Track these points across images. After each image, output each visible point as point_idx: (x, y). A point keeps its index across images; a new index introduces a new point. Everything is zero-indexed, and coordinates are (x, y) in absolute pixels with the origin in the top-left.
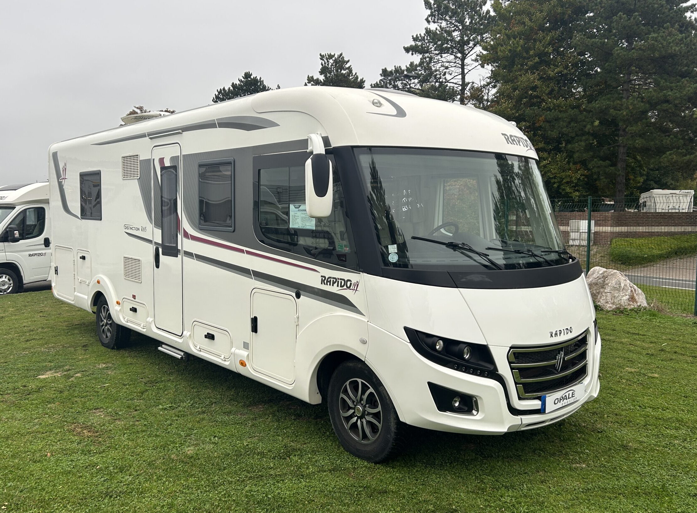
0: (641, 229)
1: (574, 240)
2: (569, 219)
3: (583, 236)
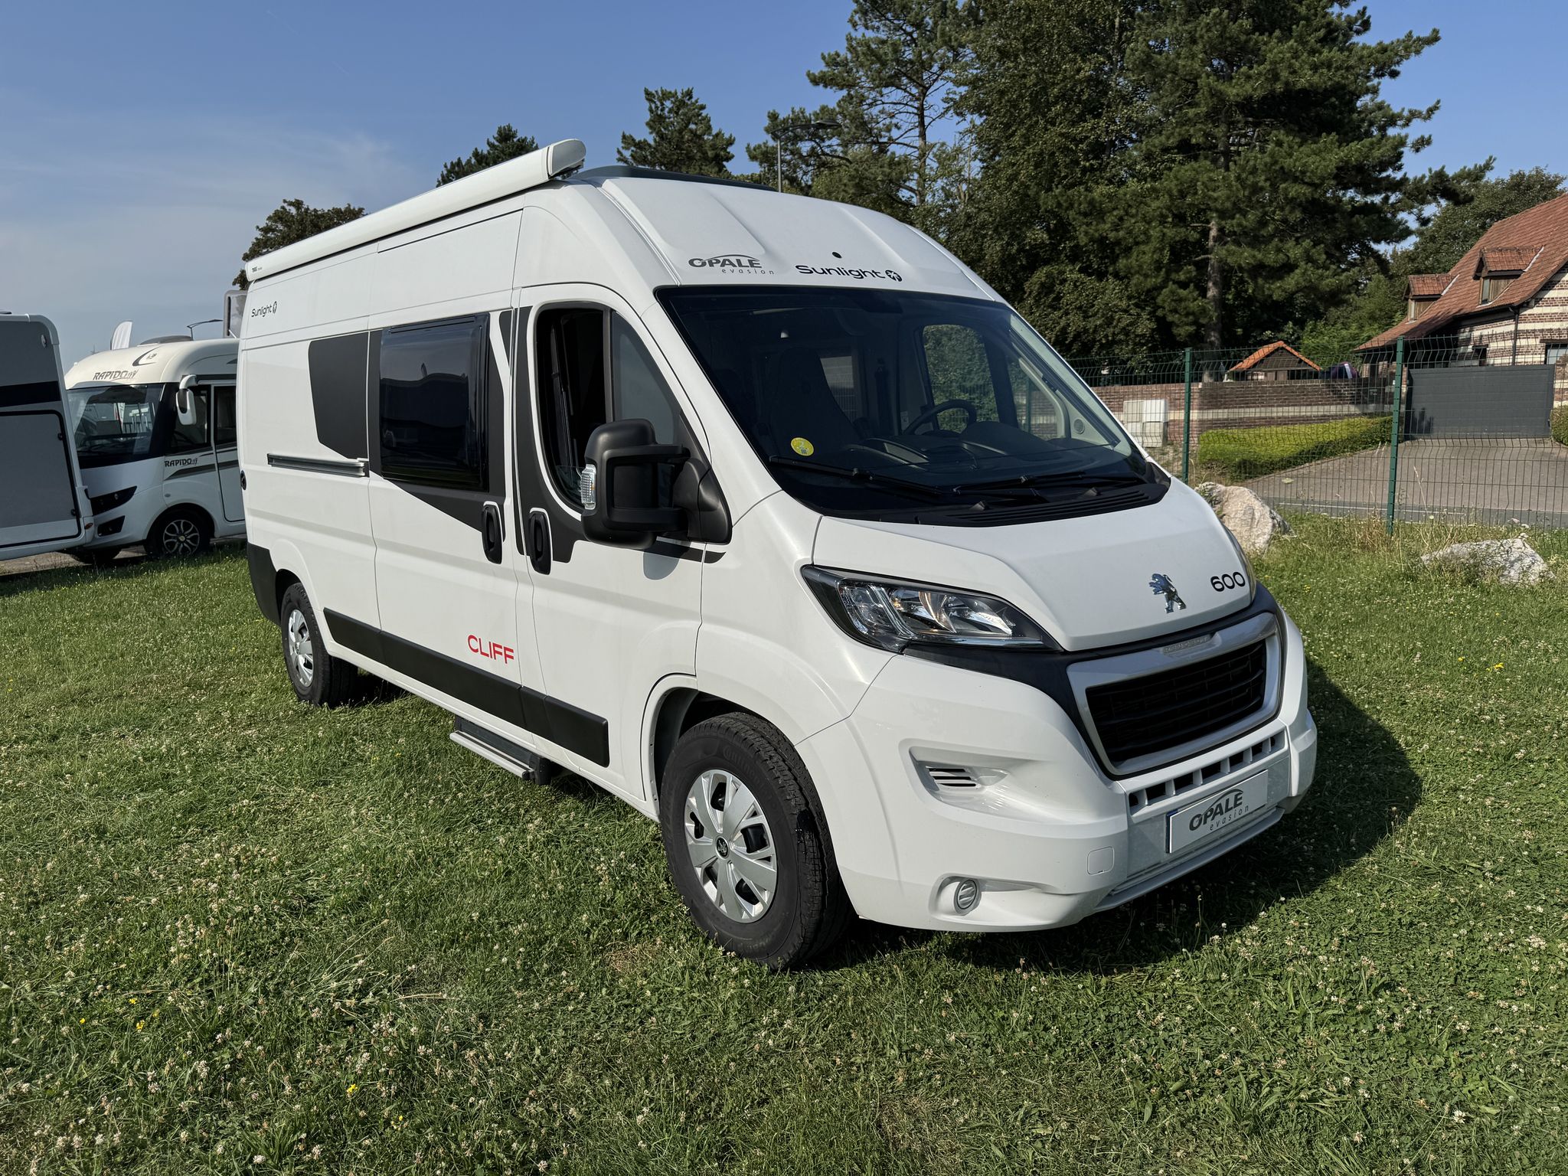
2: (1124, 399)
3: (1147, 430)
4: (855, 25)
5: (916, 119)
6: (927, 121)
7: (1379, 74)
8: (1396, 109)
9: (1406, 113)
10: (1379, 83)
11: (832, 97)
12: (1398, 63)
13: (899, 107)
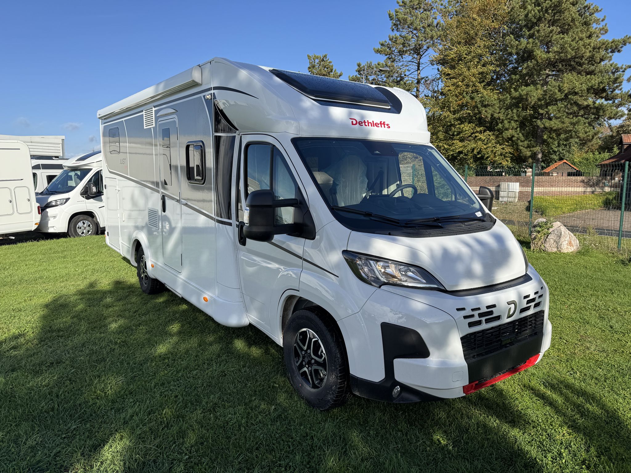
0: (553, 189)
1: (503, 197)
2: (500, 181)
3: (510, 194)
4: (393, 30)
5: (417, 67)
6: (421, 68)
7: (613, 52)
8: (619, 65)
9: (624, 67)
10: (613, 55)
11: (382, 59)
12: (621, 47)
13: (410, 63)
